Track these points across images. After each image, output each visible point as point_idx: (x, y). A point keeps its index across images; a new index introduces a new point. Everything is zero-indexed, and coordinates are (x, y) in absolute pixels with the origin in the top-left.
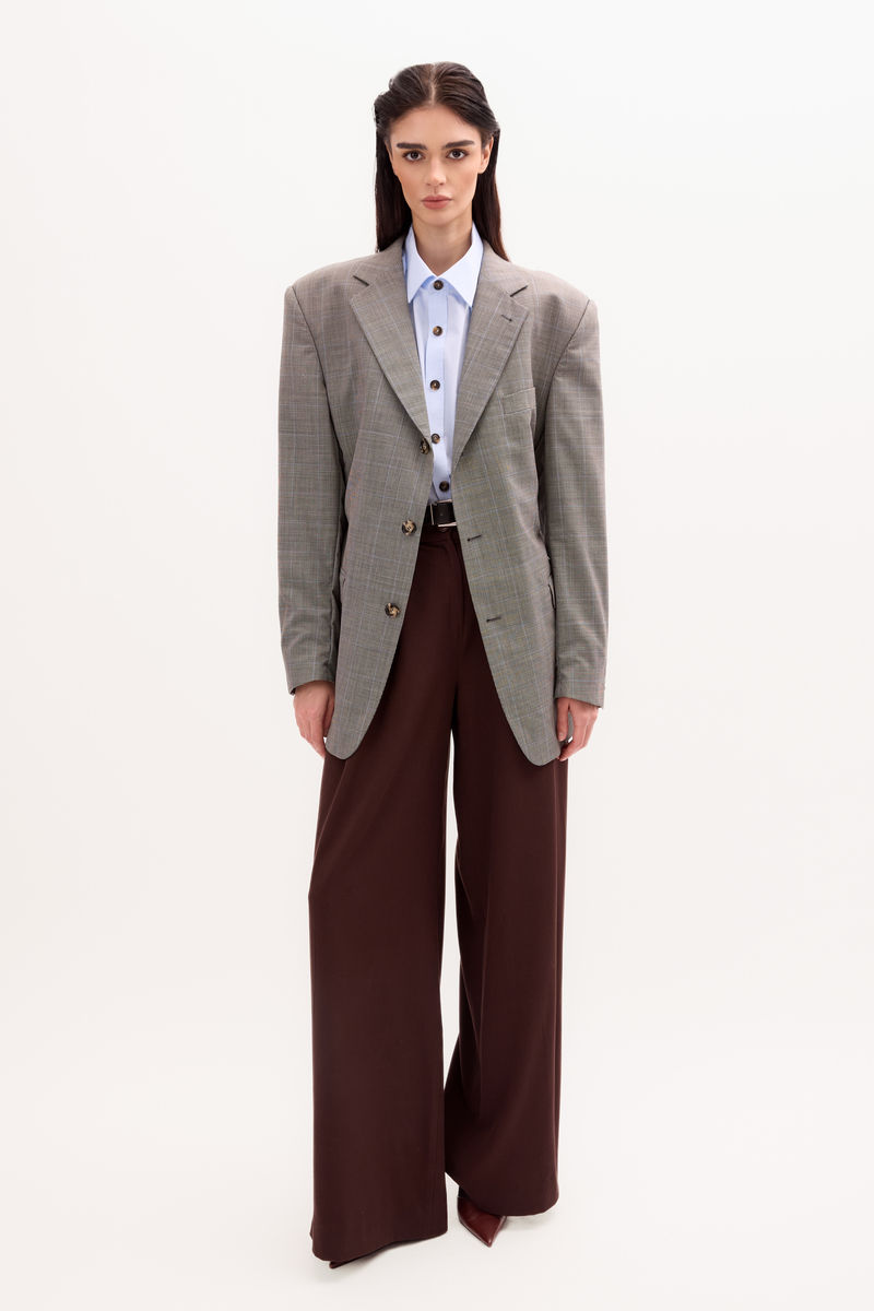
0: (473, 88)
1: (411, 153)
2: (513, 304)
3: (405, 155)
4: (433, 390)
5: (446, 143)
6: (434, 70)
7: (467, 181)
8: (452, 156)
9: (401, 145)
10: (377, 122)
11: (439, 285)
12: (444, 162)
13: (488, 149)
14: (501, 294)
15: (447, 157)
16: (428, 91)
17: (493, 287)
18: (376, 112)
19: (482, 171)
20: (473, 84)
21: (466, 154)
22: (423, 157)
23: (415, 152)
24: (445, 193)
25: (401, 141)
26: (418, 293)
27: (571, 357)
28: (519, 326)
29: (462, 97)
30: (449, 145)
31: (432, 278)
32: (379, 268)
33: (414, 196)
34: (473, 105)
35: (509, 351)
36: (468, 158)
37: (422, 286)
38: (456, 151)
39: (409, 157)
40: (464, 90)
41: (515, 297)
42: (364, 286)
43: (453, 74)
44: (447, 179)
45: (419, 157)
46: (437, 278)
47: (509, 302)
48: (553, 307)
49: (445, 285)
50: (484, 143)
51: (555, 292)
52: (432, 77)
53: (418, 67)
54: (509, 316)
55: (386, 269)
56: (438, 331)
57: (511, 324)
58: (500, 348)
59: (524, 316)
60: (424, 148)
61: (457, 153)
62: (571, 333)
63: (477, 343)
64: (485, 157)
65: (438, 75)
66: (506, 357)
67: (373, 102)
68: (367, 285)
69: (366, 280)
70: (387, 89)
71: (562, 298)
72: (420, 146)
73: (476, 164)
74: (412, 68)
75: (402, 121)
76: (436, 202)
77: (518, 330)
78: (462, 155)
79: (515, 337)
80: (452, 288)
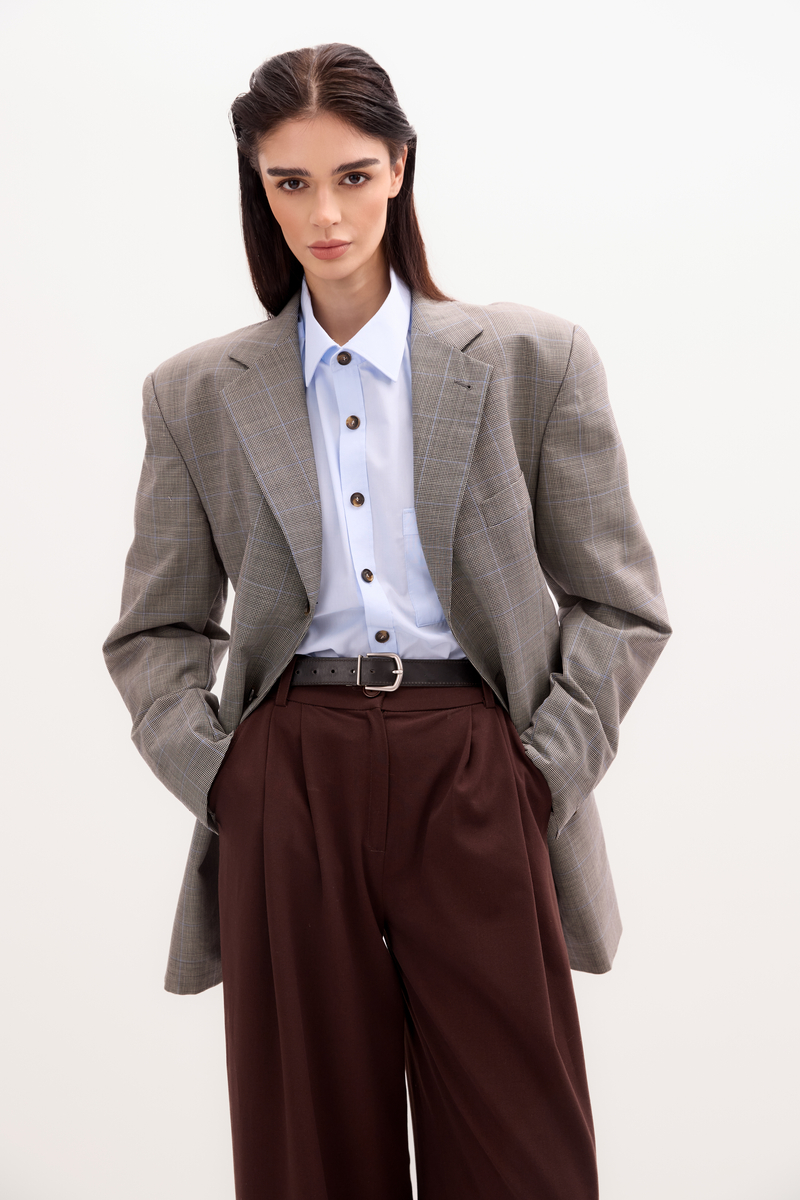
0: (373, 83)
1: (289, 181)
2: (468, 363)
3: (280, 185)
4: (355, 507)
5: (337, 165)
6: (315, 58)
7: (373, 214)
8: (347, 181)
9: (274, 172)
10: (238, 135)
11: (345, 358)
12: (336, 191)
13: (401, 163)
14: (447, 350)
15: (341, 183)
16: (307, 93)
17: (435, 342)
18: (235, 122)
19: (395, 194)
20: (374, 76)
21: (368, 177)
22: (307, 186)
23: (294, 180)
24: (341, 235)
25: (273, 165)
26: (318, 372)
27: (564, 416)
28: (483, 393)
29: (357, 98)
30: (342, 168)
31: (333, 349)
32: (264, 343)
33: (299, 242)
34: (373, 109)
35: (475, 432)
36: (370, 184)
37: (322, 361)
38: (354, 175)
39: (286, 186)
40: (360, 87)
41: (469, 350)
42: (242, 369)
43: (342, 64)
44: (344, 216)
45: (301, 185)
46: (341, 349)
47: (462, 360)
48: (525, 351)
49: (353, 356)
50: (393, 156)
51: (524, 331)
52: (313, 71)
53: (291, 55)
54: (466, 381)
55: (274, 345)
56: (354, 423)
57: (472, 392)
58: (462, 431)
59: (487, 377)
60: (307, 174)
61: (355, 177)
62: (559, 382)
63: (428, 430)
64: (397, 175)
65: (321, 65)
66: (473, 441)
67: (230, 107)
68: (246, 367)
69: (244, 361)
70: (247, 90)
71: (536, 338)
72: (299, 172)
73: (386, 185)
74: (282, 57)
75: (273, 137)
76: (329, 250)
77: (482, 400)
78: (362, 179)
79: (480, 410)
80: (363, 360)
